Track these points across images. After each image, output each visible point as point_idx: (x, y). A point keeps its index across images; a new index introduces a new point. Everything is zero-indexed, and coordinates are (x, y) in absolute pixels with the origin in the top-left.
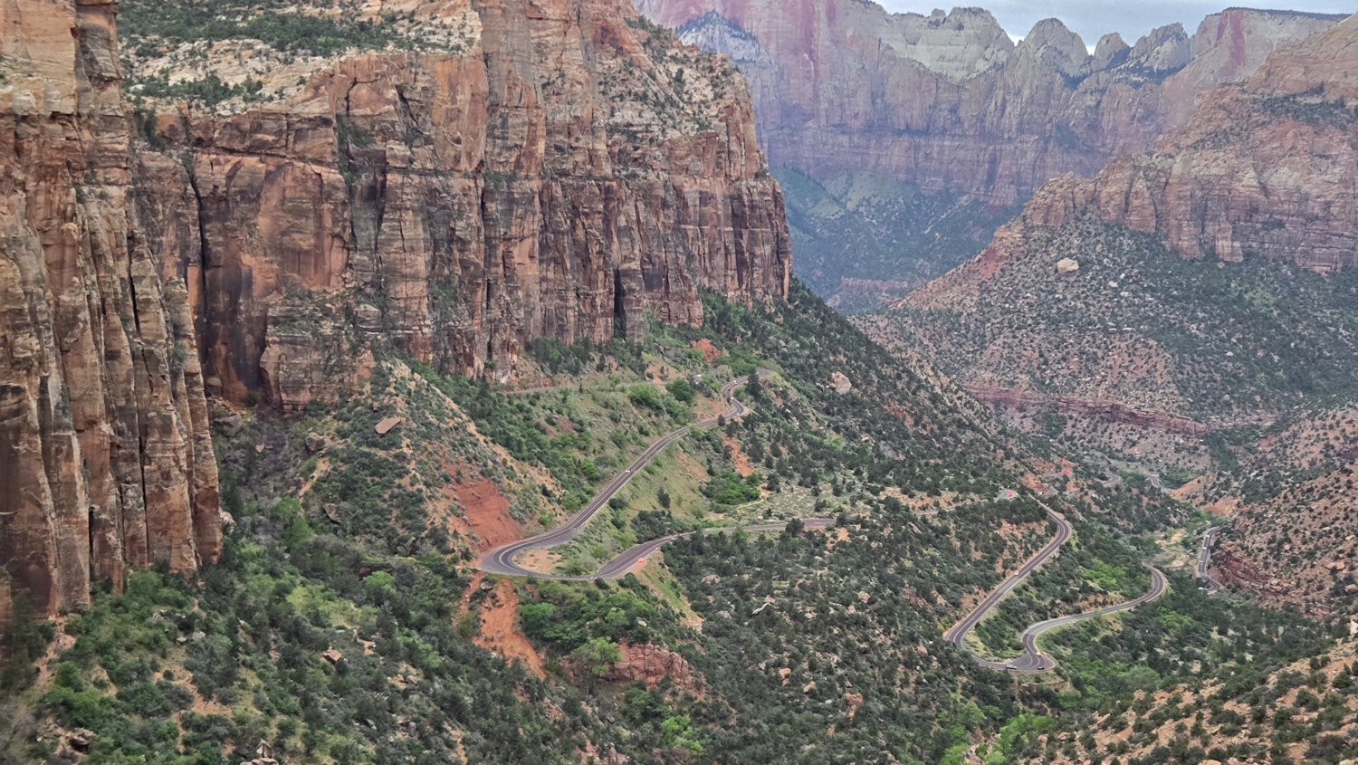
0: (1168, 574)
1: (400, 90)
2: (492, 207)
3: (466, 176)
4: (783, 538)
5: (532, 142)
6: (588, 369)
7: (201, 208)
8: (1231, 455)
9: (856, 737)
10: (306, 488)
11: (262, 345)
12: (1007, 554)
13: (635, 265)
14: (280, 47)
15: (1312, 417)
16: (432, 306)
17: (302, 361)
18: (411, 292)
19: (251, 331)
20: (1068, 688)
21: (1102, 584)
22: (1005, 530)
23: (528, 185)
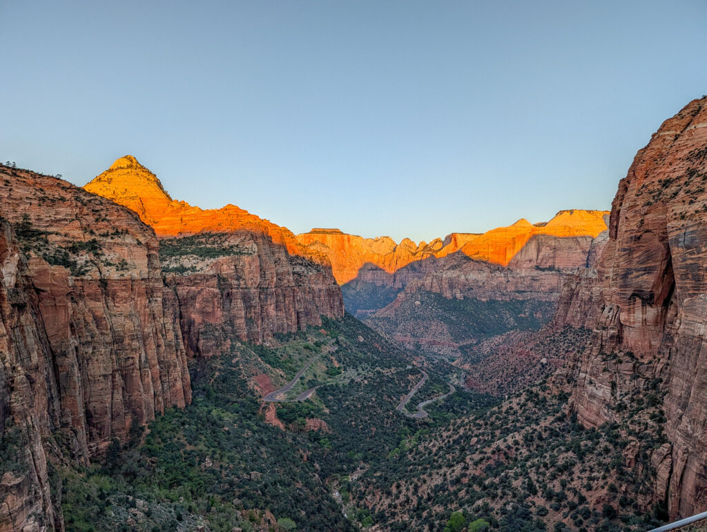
0: (454, 386)
1: (235, 266)
2: (262, 296)
3: (255, 288)
4: (349, 384)
5: (272, 278)
6: (291, 340)
7: (179, 302)
8: (466, 352)
9: (375, 440)
10: (213, 380)
11: (198, 340)
12: (411, 384)
13: (302, 310)
14: (201, 256)
15: (486, 340)
16: (246, 325)
17: (210, 344)
18: (240, 322)
19: (195, 336)
20: (432, 421)
21: (438, 391)
22: (410, 377)
23: (272, 290)
